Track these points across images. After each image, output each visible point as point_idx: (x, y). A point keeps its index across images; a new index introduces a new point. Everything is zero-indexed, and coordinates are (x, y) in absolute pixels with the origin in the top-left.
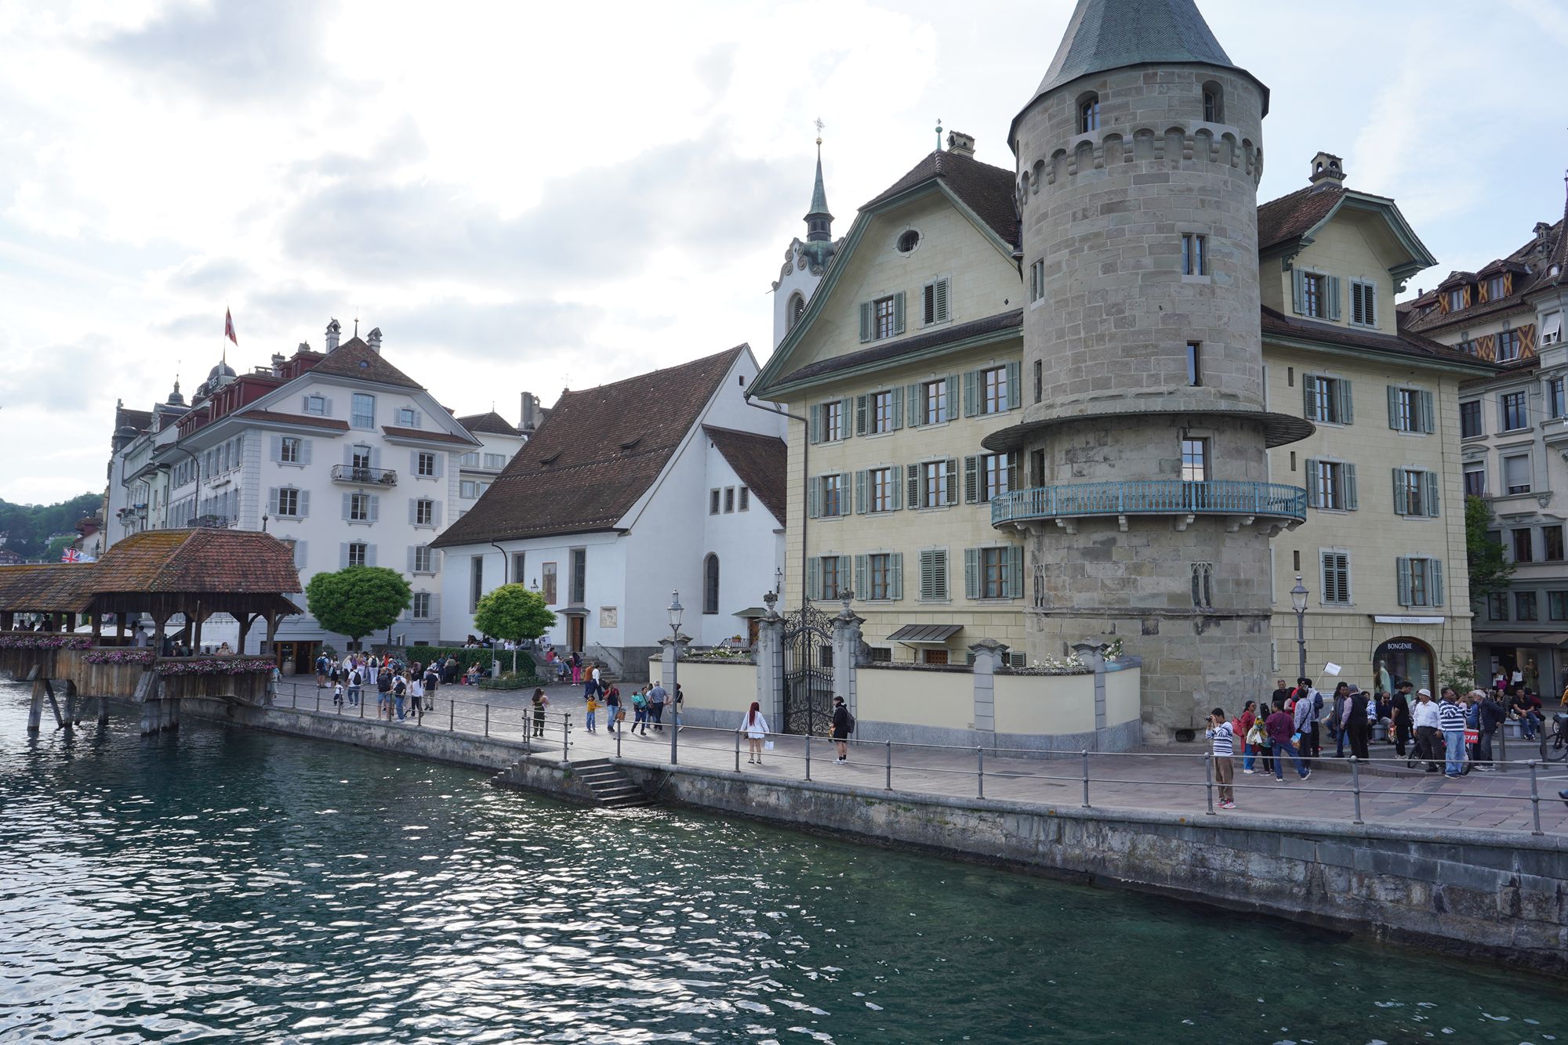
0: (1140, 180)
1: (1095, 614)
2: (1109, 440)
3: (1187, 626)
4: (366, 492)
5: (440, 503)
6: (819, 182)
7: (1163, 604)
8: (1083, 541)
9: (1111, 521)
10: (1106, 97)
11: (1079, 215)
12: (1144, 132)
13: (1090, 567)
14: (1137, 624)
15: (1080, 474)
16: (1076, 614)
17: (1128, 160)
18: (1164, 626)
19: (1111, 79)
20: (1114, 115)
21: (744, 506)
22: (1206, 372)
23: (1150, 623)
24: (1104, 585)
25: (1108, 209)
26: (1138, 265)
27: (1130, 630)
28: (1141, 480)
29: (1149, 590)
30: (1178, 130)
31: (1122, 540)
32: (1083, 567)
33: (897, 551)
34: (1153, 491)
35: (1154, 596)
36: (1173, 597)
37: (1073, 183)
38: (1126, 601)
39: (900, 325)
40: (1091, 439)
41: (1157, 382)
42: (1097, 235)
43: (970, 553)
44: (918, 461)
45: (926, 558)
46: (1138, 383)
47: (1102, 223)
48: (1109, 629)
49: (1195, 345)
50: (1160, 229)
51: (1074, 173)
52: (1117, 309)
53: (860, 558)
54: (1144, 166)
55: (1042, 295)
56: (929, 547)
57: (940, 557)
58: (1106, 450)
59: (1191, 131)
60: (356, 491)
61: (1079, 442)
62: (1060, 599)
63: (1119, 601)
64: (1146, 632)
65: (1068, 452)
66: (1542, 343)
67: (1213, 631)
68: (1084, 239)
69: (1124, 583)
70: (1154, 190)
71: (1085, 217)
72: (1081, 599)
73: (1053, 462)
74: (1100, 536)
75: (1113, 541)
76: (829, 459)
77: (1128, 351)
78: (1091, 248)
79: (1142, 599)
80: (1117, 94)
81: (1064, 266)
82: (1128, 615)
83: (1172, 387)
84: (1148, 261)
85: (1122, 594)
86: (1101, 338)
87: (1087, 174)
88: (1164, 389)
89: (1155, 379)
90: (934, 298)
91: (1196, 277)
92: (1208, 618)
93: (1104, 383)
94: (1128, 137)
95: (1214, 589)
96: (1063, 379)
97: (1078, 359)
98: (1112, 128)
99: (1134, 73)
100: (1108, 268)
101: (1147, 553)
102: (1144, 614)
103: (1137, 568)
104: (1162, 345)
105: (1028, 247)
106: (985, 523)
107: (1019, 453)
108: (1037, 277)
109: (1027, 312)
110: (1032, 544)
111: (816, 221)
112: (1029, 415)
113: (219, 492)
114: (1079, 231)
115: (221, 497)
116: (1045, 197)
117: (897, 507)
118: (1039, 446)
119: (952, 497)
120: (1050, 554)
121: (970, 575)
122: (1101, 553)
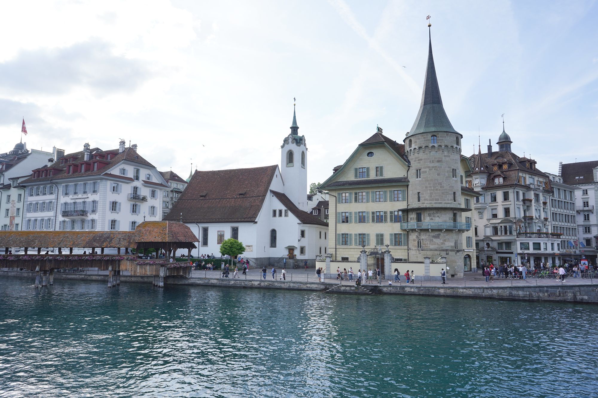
0: (445, 156)
1: (436, 250)
2: (439, 212)
3: (454, 252)
4: (137, 203)
5: (157, 208)
6: (295, 117)
7: (449, 248)
8: (433, 234)
9: (440, 230)
10: (438, 137)
11: (431, 162)
12: (446, 146)
13: (434, 240)
14: (445, 252)
15: (432, 219)
16: (431, 250)
17: (443, 151)
18: (450, 253)
19: (440, 133)
20: (440, 141)
21: (286, 215)
22: (457, 199)
23: (447, 252)
24: (438, 244)
25: (438, 161)
26: (445, 175)
27: (443, 254)
28: (445, 222)
29: (447, 245)
30: (452, 147)
31: (442, 234)
32: (433, 240)
33: (368, 233)
34: (448, 224)
35: (448, 246)
36: (452, 247)
37: (430, 154)
38: (443, 247)
39: (368, 175)
40: (435, 211)
41: (448, 201)
42: (436, 167)
43: (391, 235)
44: (375, 211)
45: (377, 235)
46: (445, 200)
47: (437, 164)
48: (439, 254)
49: (454, 193)
50: (449, 167)
51: (430, 152)
52: (440, 184)
53: (356, 235)
54: (446, 153)
55: (420, 177)
56: (378, 232)
57: (382, 235)
58: (438, 214)
59: (454, 147)
60: (134, 203)
61: (431, 212)
62: (426, 247)
63: (441, 247)
64: (447, 254)
65: (429, 214)
66: (474, 185)
67: (458, 254)
68: (433, 167)
69: (442, 243)
70: (448, 159)
71: (433, 162)
72: (432, 247)
73: (424, 216)
74: (437, 233)
75: (440, 234)
76: (343, 208)
77: (443, 193)
78: (434, 169)
79: (446, 247)
80: (441, 137)
81: (427, 172)
82: (443, 250)
83: (451, 202)
84: (447, 174)
85: (442, 246)
86: (437, 190)
87: (433, 153)
88: (450, 202)
89: (448, 200)
90: (379, 170)
91: (454, 179)
92: (457, 251)
93: (438, 200)
94: (443, 147)
95: (458, 245)
96: (427, 197)
97: (431, 194)
98: (440, 144)
99: (445, 133)
100: (438, 175)
101: (447, 237)
102: (447, 250)
103: (445, 240)
104: (449, 192)
105: (414, 165)
106: (396, 228)
107: (406, 211)
108: (418, 173)
109: (413, 180)
110: (416, 234)
111: (295, 129)
112: (415, 204)
113: (78, 201)
114: (432, 165)
115: (80, 203)
116: (421, 155)
117: (368, 222)
118: (419, 212)
119: (386, 220)
120: (424, 236)
121: (391, 240)
122: (437, 237)
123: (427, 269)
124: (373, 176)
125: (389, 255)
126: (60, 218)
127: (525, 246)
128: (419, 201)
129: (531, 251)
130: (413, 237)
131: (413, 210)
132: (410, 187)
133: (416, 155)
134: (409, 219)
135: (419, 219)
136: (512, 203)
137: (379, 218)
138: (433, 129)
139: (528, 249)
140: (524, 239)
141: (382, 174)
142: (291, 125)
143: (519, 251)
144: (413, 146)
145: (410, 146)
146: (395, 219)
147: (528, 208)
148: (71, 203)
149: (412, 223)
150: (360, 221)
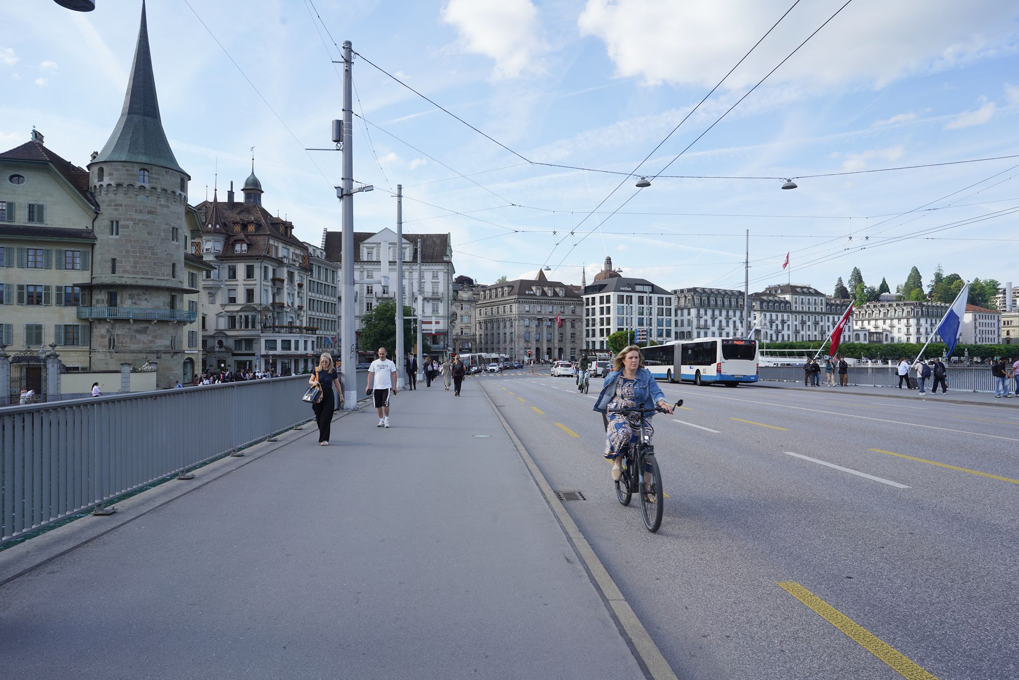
0: (161, 206)
1: (140, 352)
2: (147, 293)
3: (169, 355)
7: (162, 349)
8: (135, 327)
9: (149, 321)
10: (152, 173)
11: (138, 211)
12: (164, 190)
13: (138, 336)
14: (155, 355)
15: (135, 303)
16: (132, 352)
17: (158, 198)
18: (163, 356)
19: (154, 167)
20: (155, 181)
22: (177, 274)
23: (159, 355)
24: (144, 342)
25: (150, 212)
26: (159, 235)
27: (153, 357)
28: (157, 308)
29: (159, 344)
30: (174, 192)
31: (151, 327)
32: (136, 336)
33: (9, 322)
34: (161, 312)
35: (160, 346)
36: (166, 346)
37: (136, 198)
38: (152, 348)
39: (11, 219)
40: (141, 292)
41: (164, 276)
42: (145, 221)
43: (58, 327)
44: (25, 283)
45: (29, 328)
46: (158, 275)
47: (147, 217)
48: (145, 357)
49: (174, 265)
50: (167, 224)
51: (137, 195)
52: (152, 248)
54: (163, 201)
55: (117, 234)
56: (31, 322)
57: (39, 328)
58: (146, 296)
59: (177, 194)
61: (135, 292)
62: (124, 347)
63: (150, 347)
64: (158, 358)
65: (130, 295)
66: (205, 251)
67: (175, 357)
68: (140, 220)
69: (151, 342)
70: (165, 210)
71: (141, 213)
72: (134, 347)
73: (122, 297)
74: (143, 325)
75: (148, 327)
77: (155, 264)
78: (143, 224)
79: (157, 347)
80: (156, 174)
81: (130, 228)
82: (152, 352)
83: (168, 278)
84: (163, 234)
85: (150, 345)
86: (145, 257)
87: (141, 198)
88: (166, 278)
89: (163, 274)
90: (35, 211)
91: (175, 242)
92: (174, 353)
93: (147, 273)
94: (159, 190)
95: (176, 344)
96: (128, 268)
97: (135, 263)
98: (154, 185)
99: (162, 169)
100: (149, 234)
101: (159, 332)
102: (158, 352)
103: (155, 337)
104: (166, 263)
105: (107, 212)
106: (69, 315)
107: (89, 288)
108: (114, 226)
109: (103, 236)
110: (107, 326)
112: (106, 277)
114: (138, 217)
116: (120, 198)
117: (9, 303)
118: (113, 291)
119: (48, 302)
120: (119, 330)
121: (57, 336)
122: (143, 331)
123: (126, 382)
124: (21, 219)
125: (56, 361)
127: (271, 344)
128: (114, 272)
129: (279, 351)
130: (100, 331)
131: (102, 287)
132: (97, 247)
133: (111, 195)
134: (94, 302)
135: (112, 302)
136: (258, 282)
137: (34, 297)
138: (143, 159)
139: (275, 349)
140: (270, 335)
141: (41, 220)
143: (263, 352)
144: (106, 180)
145: (101, 178)
146: (68, 298)
147: (278, 291)
149: (100, 306)
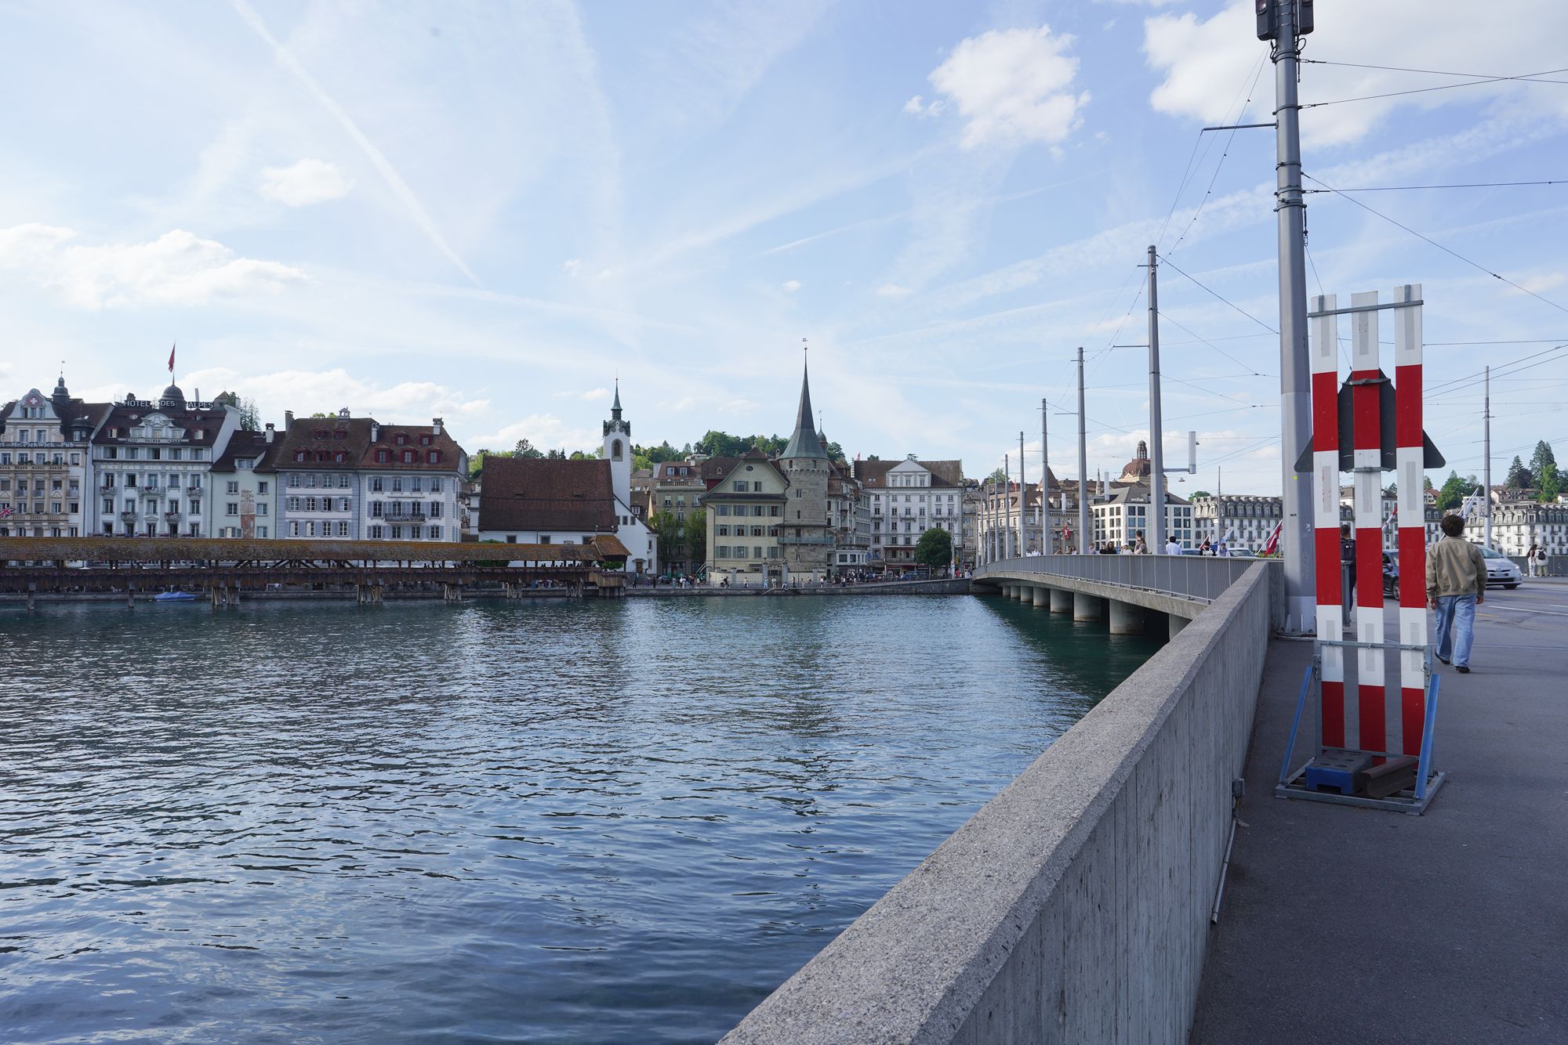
0: (821, 480)
2: (815, 529)
6: (617, 396)
11: (811, 484)
15: (810, 535)
16: (808, 561)
17: (820, 476)
21: (633, 523)
25: (816, 484)
32: (810, 553)
33: (746, 546)
37: (810, 477)
39: (747, 490)
42: (814, 489)
43: (769, 548)
44: (754, 525)
45: (756, 548)
46: (820, 519)
47: (815, 487)
53: (734, 548)
54: (822, 477)
55: (799, 496)
56: (757, 545)
57: (760, 548)
58: (815, 531)
61: (810, 529)
62: (804, 559)
65: (807, 530)
72: (809, 559)
73: (803, 532)
74: (813, 547)
76: (722, 520)
78: (813, 491)
81: (807, 493)
87: (813, 476)
90: (757, 485)
93: (815, 518)
94: (821, 471)
96: (806, 516)
97: (810, 512)
98: (818, 469)
100: (816, 496)
105: (794, 485)
106: (773, 541)
107: (783, 527)
108: (799, 493)
109: (792, 498)
110: (796, 547)
111: (617, 412)
112: (795, 521)
113: (403, 500)
114: (811, 487)
115: (409, 503)
116: (802, 477)
117: (747, 535)
118: (799, 529)
119: (764, 534)
120: (802, 550)
121: (768, 553)
122: (814, 550)
124: (751, 490)
126: (369, 522)
127: (843, 558)
128: (799, 517)
129: (849, 563)
130: (791, 550)
131: (791, 526)
132: (788, 504)
133: (797, 476)
134: (786, 534)
135: (798, 534)
136: (834, 513)
137: (757, 532)
138: (813, 455)
139: (846, 561)
140: (843, 552)
141: (760, 490)
142: (612, 405)
143: (838, 563)
144: (794, 468)
145: (791, 467)
146: (774, 533)
147: (844, 519)
148: (390, 503)
149: (790, 536)
150: (739, 534)
